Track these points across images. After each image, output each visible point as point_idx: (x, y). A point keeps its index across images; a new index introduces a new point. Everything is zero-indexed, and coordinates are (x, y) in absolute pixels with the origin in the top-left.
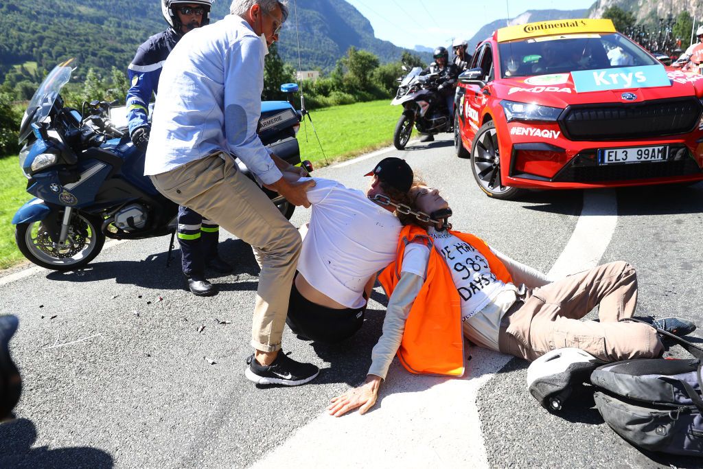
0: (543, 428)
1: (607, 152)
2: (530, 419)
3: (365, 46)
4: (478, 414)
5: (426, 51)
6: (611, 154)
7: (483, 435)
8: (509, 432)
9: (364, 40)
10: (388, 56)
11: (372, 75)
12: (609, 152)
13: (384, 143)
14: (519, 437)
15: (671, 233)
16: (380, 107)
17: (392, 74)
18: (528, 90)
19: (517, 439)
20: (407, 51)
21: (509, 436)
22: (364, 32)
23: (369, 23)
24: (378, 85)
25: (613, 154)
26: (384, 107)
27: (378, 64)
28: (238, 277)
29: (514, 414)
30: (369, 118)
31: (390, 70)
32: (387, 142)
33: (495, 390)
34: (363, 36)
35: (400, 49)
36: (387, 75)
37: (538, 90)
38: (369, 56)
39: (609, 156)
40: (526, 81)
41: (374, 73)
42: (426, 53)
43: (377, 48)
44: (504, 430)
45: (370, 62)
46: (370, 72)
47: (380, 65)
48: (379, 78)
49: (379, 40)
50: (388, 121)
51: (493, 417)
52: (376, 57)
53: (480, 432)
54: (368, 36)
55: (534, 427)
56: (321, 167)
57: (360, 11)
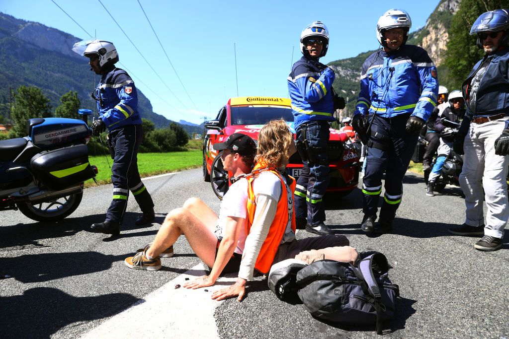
0: (263, 328)
1: (293, 170)
2: (253, 323)
3: (146, 117)
4: (215, 323)
5: (188, 124)
6: (296, 171)
7: (219, 335)
8: (239, 332)
9: (145, 113)
10: (161, 125)
11: (149, 135)
12: (295, 170)
13: (154, 173)
14: (246, 335)
15: (337, 220)
16: (152, 157)
17: (163, 136)
18: (247, 131)
19: (244, 336)
20: (174, 122)
21: (239, 335)
22: (145, 108)
23: (150, 102)
24: (153, 142)
25: (297, 172)
26: (156, 157)
27: (154, 128)
28: (24, 247)
29: (242, 321)
30: (145, 163)
31: (162, 133)
32: (156, 172)
33: (229, 308)
34: (145, 110)
35: (170, 121)
36: (160, 136)
37: (252, 131)
38: (147, 123)
39: (295, 173)
40: (246, 127)
41: (151, 134)
42: (187, 125)
43: (154, 119)
44: (235, 331)
45: (148, 126)
46: (148, 133)
47: (155, 130)
48: (154, 138)
49: (155, 114)
50: (158, 165)
51: (227, 324)
52: (152, 124)
53: (217, 334)
54: (148, 110)
55: (257, 327)
56: (106, 184)
57: (143, 93)
